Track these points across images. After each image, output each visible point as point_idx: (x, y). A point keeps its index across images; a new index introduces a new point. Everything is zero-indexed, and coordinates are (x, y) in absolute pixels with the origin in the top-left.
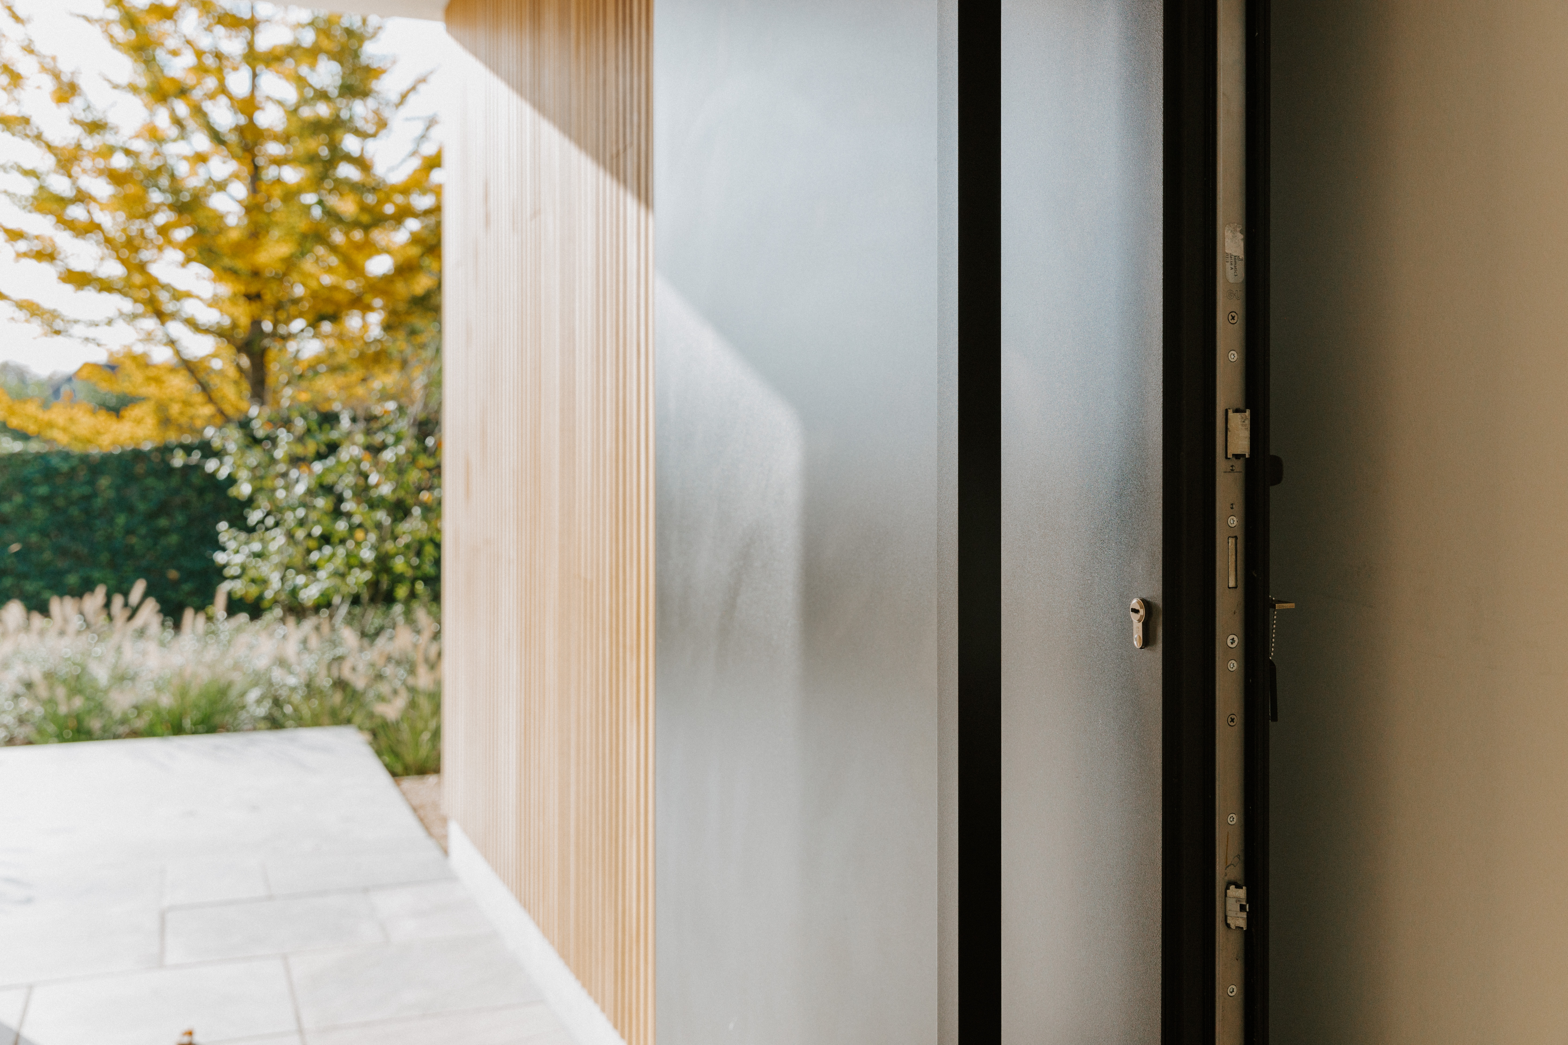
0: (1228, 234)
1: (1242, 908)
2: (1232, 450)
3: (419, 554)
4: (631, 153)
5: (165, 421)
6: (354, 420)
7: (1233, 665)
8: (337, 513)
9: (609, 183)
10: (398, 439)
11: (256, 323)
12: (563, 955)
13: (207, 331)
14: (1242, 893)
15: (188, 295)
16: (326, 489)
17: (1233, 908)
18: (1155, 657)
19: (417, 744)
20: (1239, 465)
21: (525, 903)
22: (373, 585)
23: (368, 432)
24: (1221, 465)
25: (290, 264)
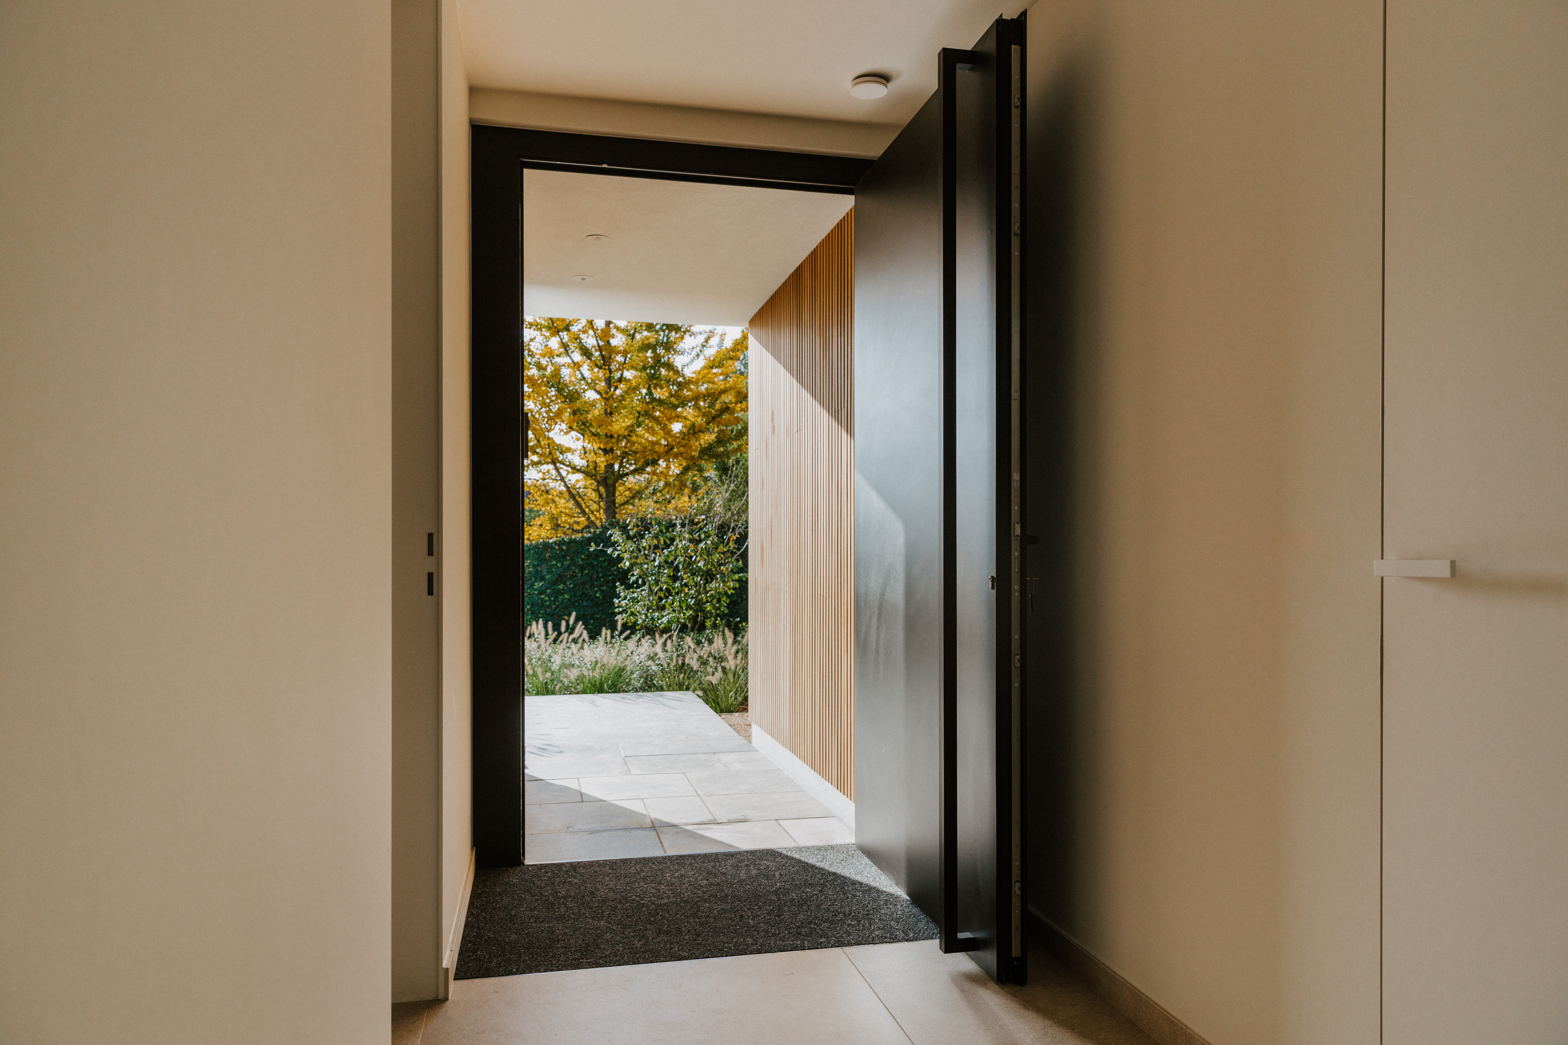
0: (1015, 474)
1: (1019, 661)
2: (1016, 534)
3: (719, 601)
4: (844, 411)
5: (556, 527)
6: (683, 525)
7: (1017, 594)
8: (675, 578)
9: (834, 424)
10: (708, 536)
11: (610, 466)
12: (813, 767)
13: (579, 471)
14: (1019, 657)
15: (569, 450)
16: (668, 563)
17: (1016, 661)
18: (994, 591)
19: (727, 697)
20: (1019, 538)
21: (794, 751)
22: (694, 619)
23: (691, 532)
24: (1013, 538)
25: (631, 430)
